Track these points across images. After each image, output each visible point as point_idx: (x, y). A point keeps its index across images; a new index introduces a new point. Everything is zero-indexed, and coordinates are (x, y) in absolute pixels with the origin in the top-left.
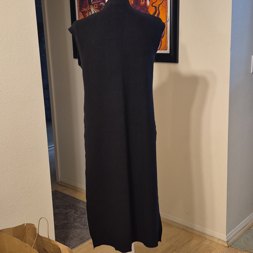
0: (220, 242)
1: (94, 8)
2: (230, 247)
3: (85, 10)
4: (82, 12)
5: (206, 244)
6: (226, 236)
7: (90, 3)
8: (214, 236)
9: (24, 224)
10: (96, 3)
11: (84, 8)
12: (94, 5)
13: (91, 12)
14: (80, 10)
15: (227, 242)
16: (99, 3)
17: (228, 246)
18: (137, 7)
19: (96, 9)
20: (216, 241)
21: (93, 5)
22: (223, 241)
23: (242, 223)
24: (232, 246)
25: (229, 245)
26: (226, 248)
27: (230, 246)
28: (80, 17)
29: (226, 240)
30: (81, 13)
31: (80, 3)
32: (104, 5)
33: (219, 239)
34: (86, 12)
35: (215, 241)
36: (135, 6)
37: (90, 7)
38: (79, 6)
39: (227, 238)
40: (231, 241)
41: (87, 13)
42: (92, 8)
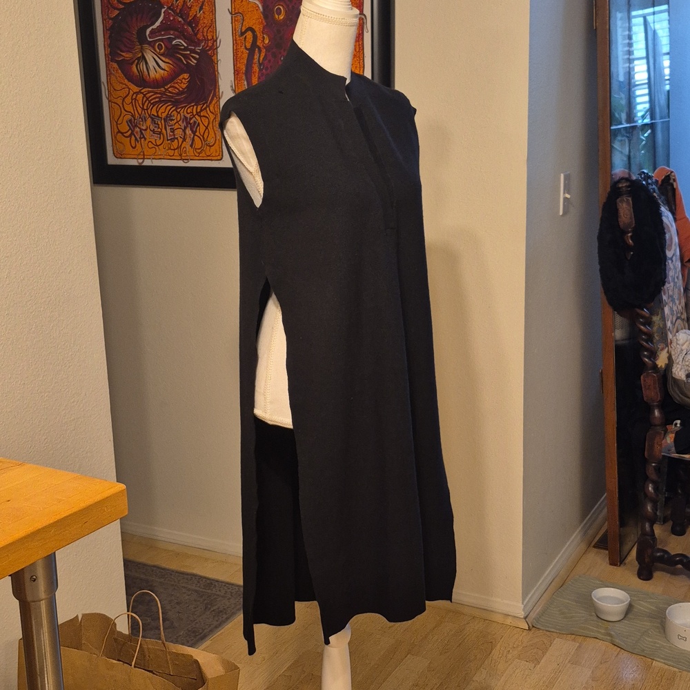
0: (509, 621)
1: (156, 51)
2: (534, 629)
3: (127, 55)
4: (117, 62)
5: (476, 628)
6: (523, 604)
7: (142, 40)
8: (492, 609)
9: (77, 616)
10: (161, 40)
11: (123, 52)
12: (154, 45)
13: (146, 63)
14: (112, 56)
15: (525, 618)
16: (170, 40)
17: (529, 627)
18: (280, 53)
19: (161, 55)
20: (499, 619)
21: (152, 44)
22: (515, 617)
23: (547, 572)
24: (538, 627)
25: (531, 625)
26: (524, 634)
27: (533, 627)
28: (111, 73)
29: (522, 614)
30: (115, 65)
31: (110, 37)
32: (186, 45)
33: (505, 612)
34: (131, 61)
35: (496, 620)
36: (274, 50)
37: (142, 48)
38: (110, 46)
39: (524, 610)
40: (533, 615)
41: (134, 66)
42: (148, 51)
